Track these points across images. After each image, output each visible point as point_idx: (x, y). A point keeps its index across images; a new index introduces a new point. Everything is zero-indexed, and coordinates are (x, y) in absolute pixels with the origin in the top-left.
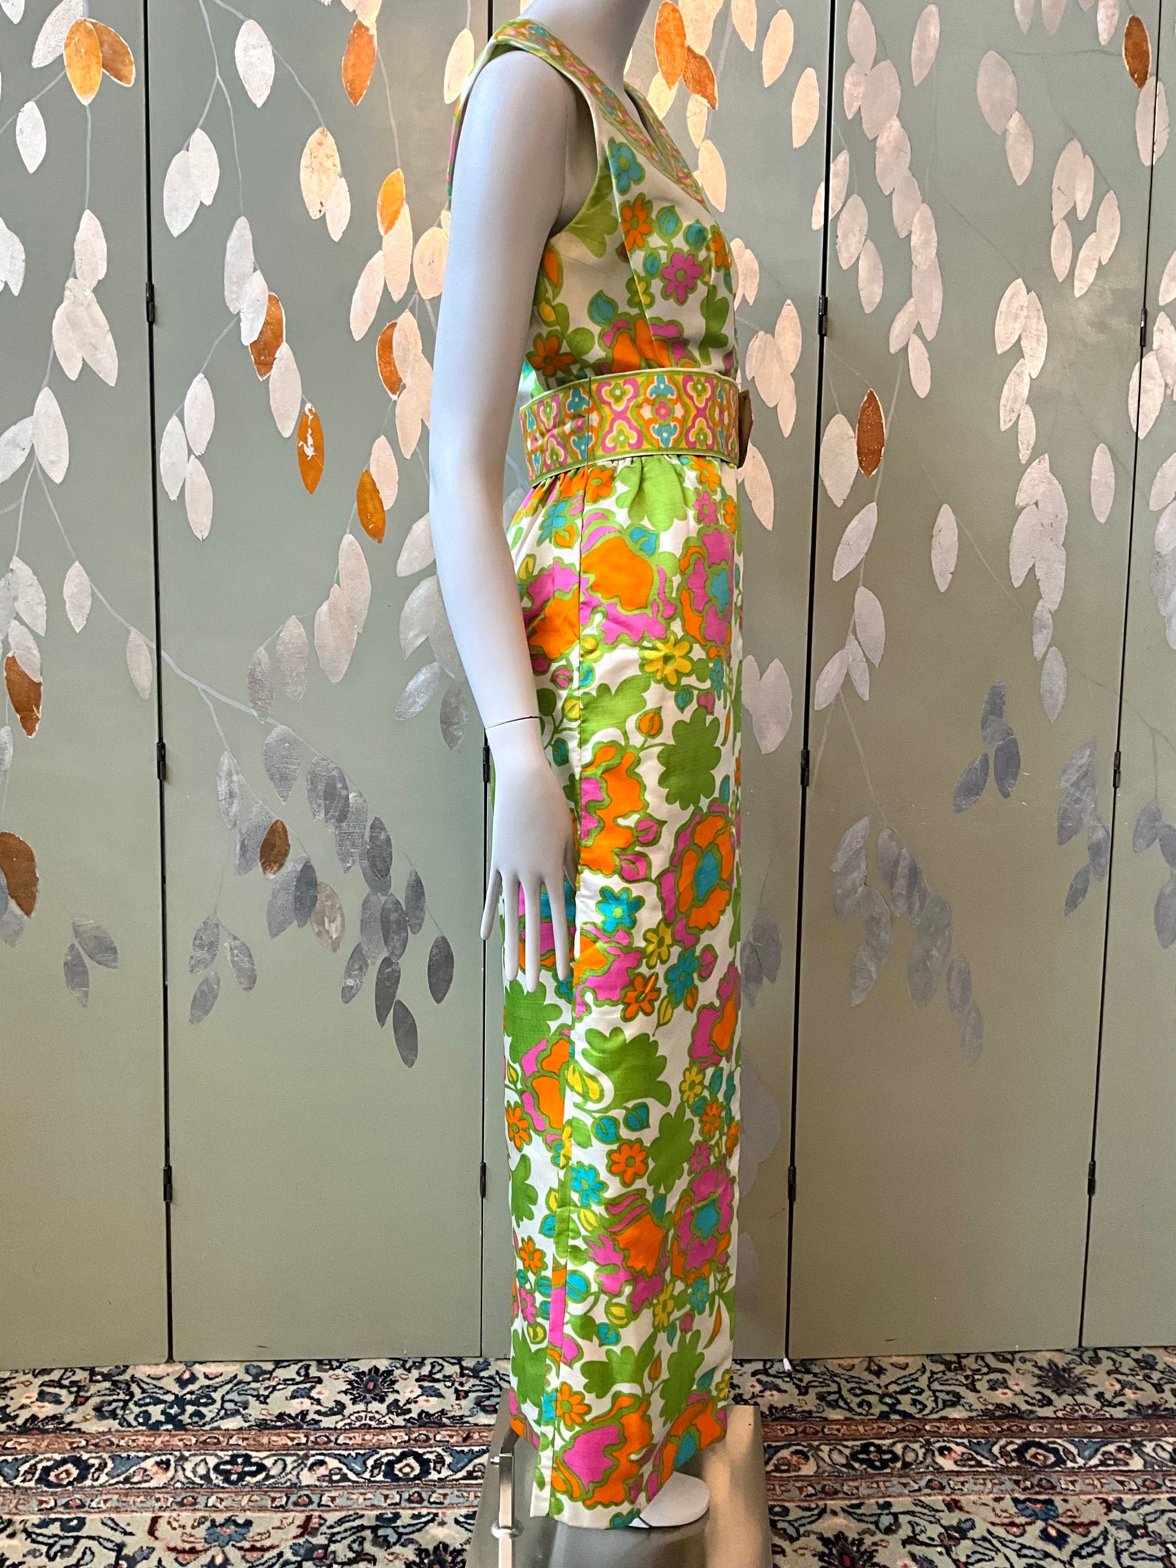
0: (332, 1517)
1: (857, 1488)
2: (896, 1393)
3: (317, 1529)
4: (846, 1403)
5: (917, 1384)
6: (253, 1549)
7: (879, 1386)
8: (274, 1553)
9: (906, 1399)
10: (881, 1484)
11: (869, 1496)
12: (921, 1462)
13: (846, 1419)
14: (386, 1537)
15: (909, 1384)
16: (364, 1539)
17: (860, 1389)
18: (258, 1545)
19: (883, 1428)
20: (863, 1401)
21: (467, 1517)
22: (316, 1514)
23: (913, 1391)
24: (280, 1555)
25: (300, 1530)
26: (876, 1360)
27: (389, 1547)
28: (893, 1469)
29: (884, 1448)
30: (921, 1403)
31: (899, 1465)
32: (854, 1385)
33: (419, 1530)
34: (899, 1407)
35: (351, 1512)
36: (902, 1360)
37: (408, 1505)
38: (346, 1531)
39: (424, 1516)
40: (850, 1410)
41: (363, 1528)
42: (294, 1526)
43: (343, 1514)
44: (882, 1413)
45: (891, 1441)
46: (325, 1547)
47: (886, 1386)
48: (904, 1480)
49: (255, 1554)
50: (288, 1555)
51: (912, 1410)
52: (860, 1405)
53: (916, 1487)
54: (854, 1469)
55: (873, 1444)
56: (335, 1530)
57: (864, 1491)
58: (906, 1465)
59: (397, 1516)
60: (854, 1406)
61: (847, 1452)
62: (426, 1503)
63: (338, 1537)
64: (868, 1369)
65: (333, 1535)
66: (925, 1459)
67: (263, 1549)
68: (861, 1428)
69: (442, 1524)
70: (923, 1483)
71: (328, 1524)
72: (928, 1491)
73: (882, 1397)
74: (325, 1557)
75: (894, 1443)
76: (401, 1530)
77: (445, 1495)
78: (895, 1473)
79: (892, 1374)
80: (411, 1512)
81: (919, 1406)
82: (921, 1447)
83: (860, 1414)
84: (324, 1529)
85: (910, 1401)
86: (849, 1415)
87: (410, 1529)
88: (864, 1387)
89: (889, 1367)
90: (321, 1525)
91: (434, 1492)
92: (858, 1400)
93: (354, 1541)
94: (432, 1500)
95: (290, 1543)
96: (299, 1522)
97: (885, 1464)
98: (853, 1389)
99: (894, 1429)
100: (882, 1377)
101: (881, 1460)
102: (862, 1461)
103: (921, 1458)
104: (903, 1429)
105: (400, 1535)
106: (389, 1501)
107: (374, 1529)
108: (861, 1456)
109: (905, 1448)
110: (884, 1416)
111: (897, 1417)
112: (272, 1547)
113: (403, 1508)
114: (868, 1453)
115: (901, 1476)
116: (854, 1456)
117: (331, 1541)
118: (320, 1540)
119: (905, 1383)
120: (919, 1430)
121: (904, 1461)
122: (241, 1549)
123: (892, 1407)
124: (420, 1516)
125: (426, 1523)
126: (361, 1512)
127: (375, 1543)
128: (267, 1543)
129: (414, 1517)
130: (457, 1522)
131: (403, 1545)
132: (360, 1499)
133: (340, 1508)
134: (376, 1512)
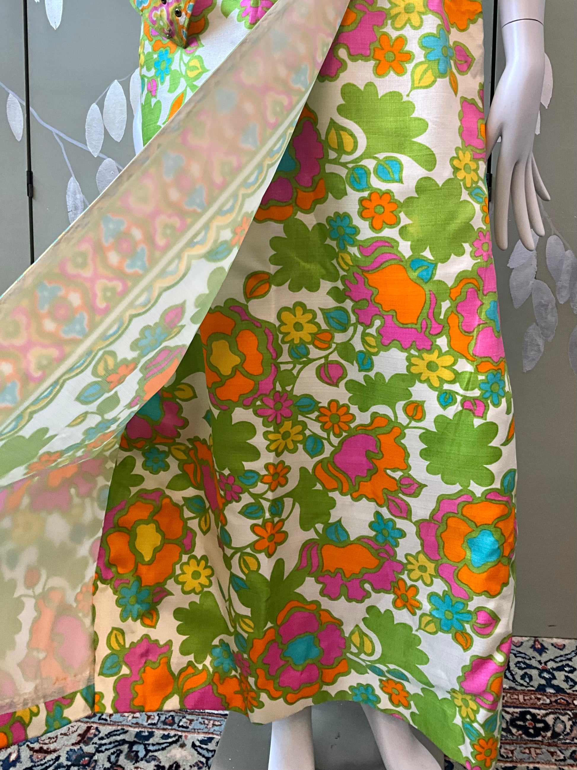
0: (105, 730)
1: (512, 752)
2: (553, 669)
3: (91, 739)
4: (512, 675)
5: (570, 663)
6: (41, 750)
7: (540, 662)
8: (54, 756)
9: (560, 676)
10: (532, 750)
11: (522, 761)
12: (568, 734)
13: (511, 688)
14: (137, 752)
15: (564, 663)
16: (121, 752)
17: (525, 663)
18: (45, 747)
19: (539, 699)
20: (526, 673)
21: (202, 742)
22: (95, 726)
23: (567, 669)
24: (58, 758)
25: (79, 738)
26: (540, 639)
27: (137, 761)
28: (544, 737)
29: (539, 717)
30: (572, 680)
31: (549, 734)
32: (520, 659)
33: (163, 749)
34: (554, 682)
35: (119, 728)
36: (560, 642)
37: (162, 726)
38: (110, 743)
39: (171, 737)
40: (514, 680)
41: (124, 742)
42: (76, 734)
43: (114, 728)
44: (540, 685)
45: (543, 712)
46: (91, 756)
47: (546, 663)
48: (552, 749)
49: (40, 756)
50: (63, 760)
51: (564, 686)
52: (523, 677)
53: (562, 757)
54: (512, 734)
55: (529, 713)
56: (103, 742)
57: (517, 755)
58: (555, 735)
59: (151, 734)
60: (518, 678)
61: (508, 717)
62: (175, 726)
63: (103, 748)
64: (533, 647)
65: (101, 745)
66: (571, 730)
67: (48, 752)
68: (521, 697)
69: (183, 746)
70: (568, 753)
71: (101, 735)
72: (571, 762)
73: (541, 671)
74: (88, 764)
75: (547, 715)
76: (151, 748)
77: (191, 721)
78: (546, 741)
79: (552, 653)
80: (162, 732)
81: (571, 683)
82: (569, 719)
83: (522, 685)
84: (96, 740)
85: (563, 678)
86: (513, 685)
87: (156, 747)
88: (528, 662)
89: (550, 647)
90: (95, 735)
91: (184, 717)
92: (521, 672)
93: (112, 754)
94: (181, 724)
95: (68, 749)
96: (80, 731)
97: (538, 731)
98: (519, 662)
99: (548, 701)
100: (544, 655)
101: (535, 728)
102: (519, 727)
103: (568, 730)
104: (556, 701)
105: (147, 751)
106: (149, 722)
107: (132, 744)
108: (519, 723)
109: (556, 719)
110: (541, 689)
111: (552, 691)
112: (55, 751)
113: (158, 729)
114: (525, 720)
115: (549, 745)
116: (513, 723)
117: (98, 751)
118: (89, 749)
119: (561, 661)
120: (568, 704)
121: (554, 731)
122: (31, 749)
123: (548, 680)
124: (168, 736)
125: (171, 743)
126: (126, 728)
127: (128, 757)
128: (52, 747)
129: (164, 737)
130: (194, 745)
131: (148, 762)
132: (130, 718)
133: (114, 723)
134: (137, 730)
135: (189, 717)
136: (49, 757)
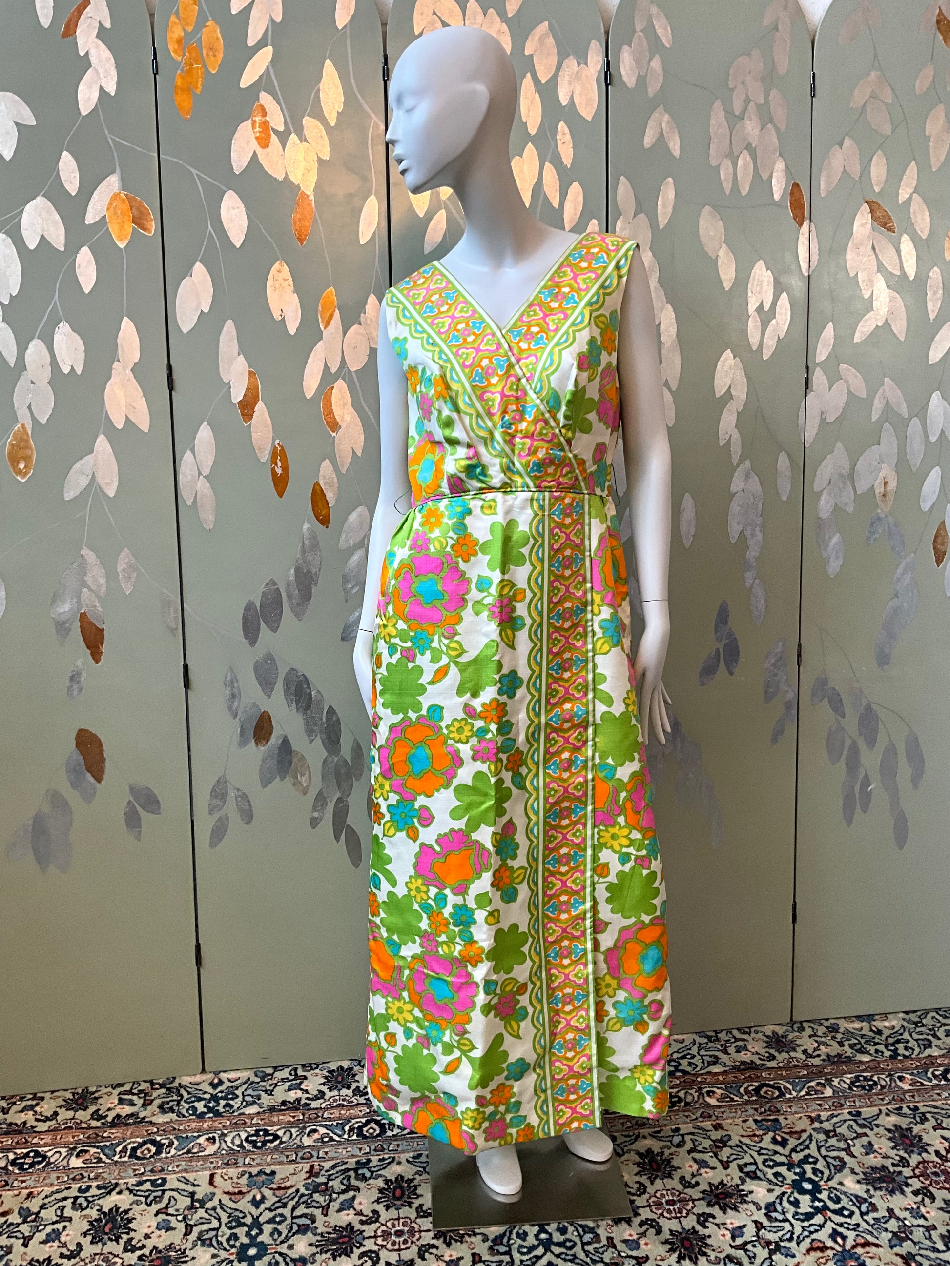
0: (327, 1165)
2: (678, 1058)
3: (319, 1173)
5: (691, 1052)
6: (279, 1188)
8: (293, 1190)
11: (665, 1125)
12: (697, 1101)
14: (363, 1174)
16: (350, 1177)
18: (282, 1186)
21: (414, 1157)
22: (316, 1163)
24: (298, 1191)
25: (308, 1175)
27: (366, 1180)
28: (679, 1107)
31: (682, 1104)
33: (384, 1168)
35: (339, 1161)
36: (680, 1037)
37: (376, 1154)
38: (337, 1173)
39: (386, 1159)
41: (348, 1170)
42: (303, 1172)
43: (334, 1162)
46: (326, 1184)
48: (686, 1114)
49: (281, 1192)
50: (303, 1190)
56: (331, 1173)
58: (687, 1104)
59: (369, 1161)
62: (386, 1151)
63: (333, 1177)
65: (330, 1176)
66: (698, 1099)
67: (286, 1188)
69: (399, 1163)
70: (698, 1114)
71: (325, 1169)
72: (702, 1119)
74: (327, 1189)
76: (373, 1169)
77: (398, 1145)
78: (681, 1109)
80: (377, 1157)
81: (693, 1066)
84: (323, 1172)
85: (687, 1063)
90: (321, 1170)
91: (391, 1144)
93: (344, 1179)
94: (390, 1149)
95: (303, 1183)
96: (306, 1169)
99: (678, 1082)
103: (696, 1099)
104: (684, 1081)
105: (372, 1172)
106: (363, 1152)
107: (356, 1170)
109: (686, 1093)
111: (679, 1074)
112: (292, 1186)
113: (373, 1156)
115: (684, 1111)
117: (329, 1179)
118: (322, 1179)
120: (693, 1081)
121: (686, 1102)
122: (271, 1189)
123: (676, 1067)
124: (383, 1159)
125: (389, 1163)
126: (345, 1160)
127: (357, 1178)
128: (288, 1184)
129: (380, 1160)
130: (408, 1161)
131: (376, 1179)
132: (344, 1152)
133: (332, 1159)
134: (355, 1160)
135: (396, 1143)
136: (289, 1192)
